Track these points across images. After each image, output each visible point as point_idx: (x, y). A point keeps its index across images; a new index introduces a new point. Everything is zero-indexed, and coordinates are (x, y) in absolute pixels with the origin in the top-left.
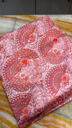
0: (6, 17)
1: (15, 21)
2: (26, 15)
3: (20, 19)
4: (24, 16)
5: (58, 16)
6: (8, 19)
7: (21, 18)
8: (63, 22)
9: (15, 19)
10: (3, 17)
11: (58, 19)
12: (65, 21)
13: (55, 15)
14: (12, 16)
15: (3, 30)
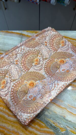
0: (12, 32)
1: (22, 38)
2: (33, 31)
3: (26, 35)
4: (30, 32)
5: (66, 32)
6: (14, 35)
7: (28, 34)
8: (71, 39)
9: (21, 35)
10: (9, 32)
11: (65, 36)
12: (73, 38)
13: (63, 31)
14: (18, 32)
15: (9, 47)
